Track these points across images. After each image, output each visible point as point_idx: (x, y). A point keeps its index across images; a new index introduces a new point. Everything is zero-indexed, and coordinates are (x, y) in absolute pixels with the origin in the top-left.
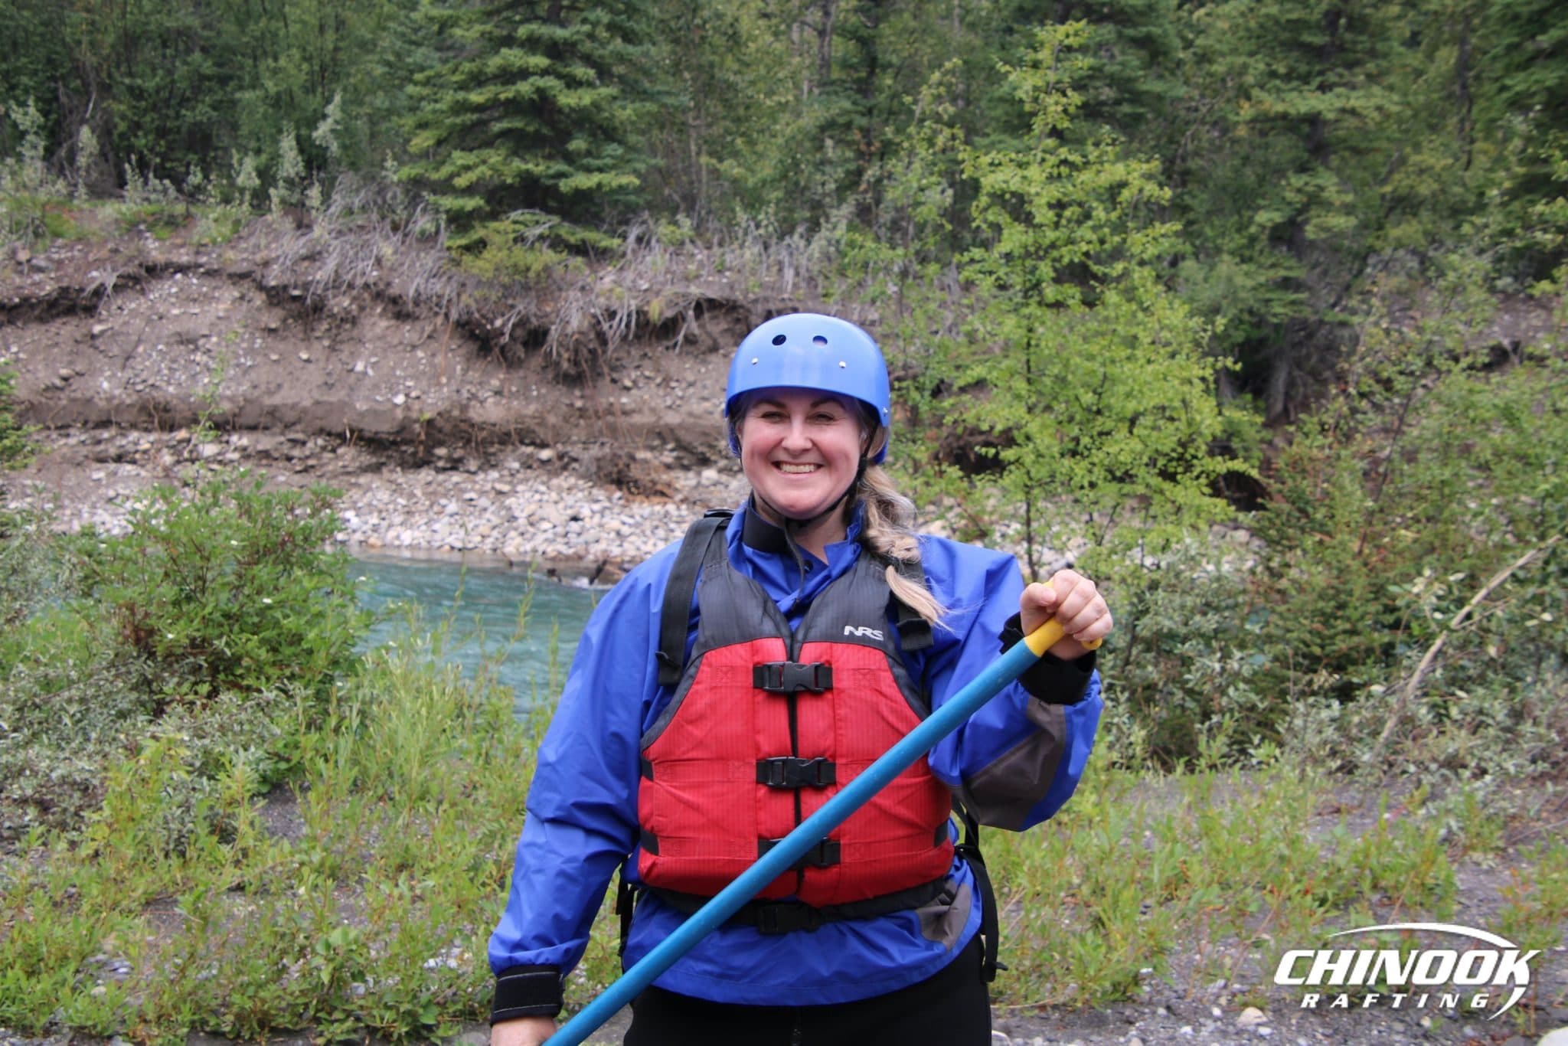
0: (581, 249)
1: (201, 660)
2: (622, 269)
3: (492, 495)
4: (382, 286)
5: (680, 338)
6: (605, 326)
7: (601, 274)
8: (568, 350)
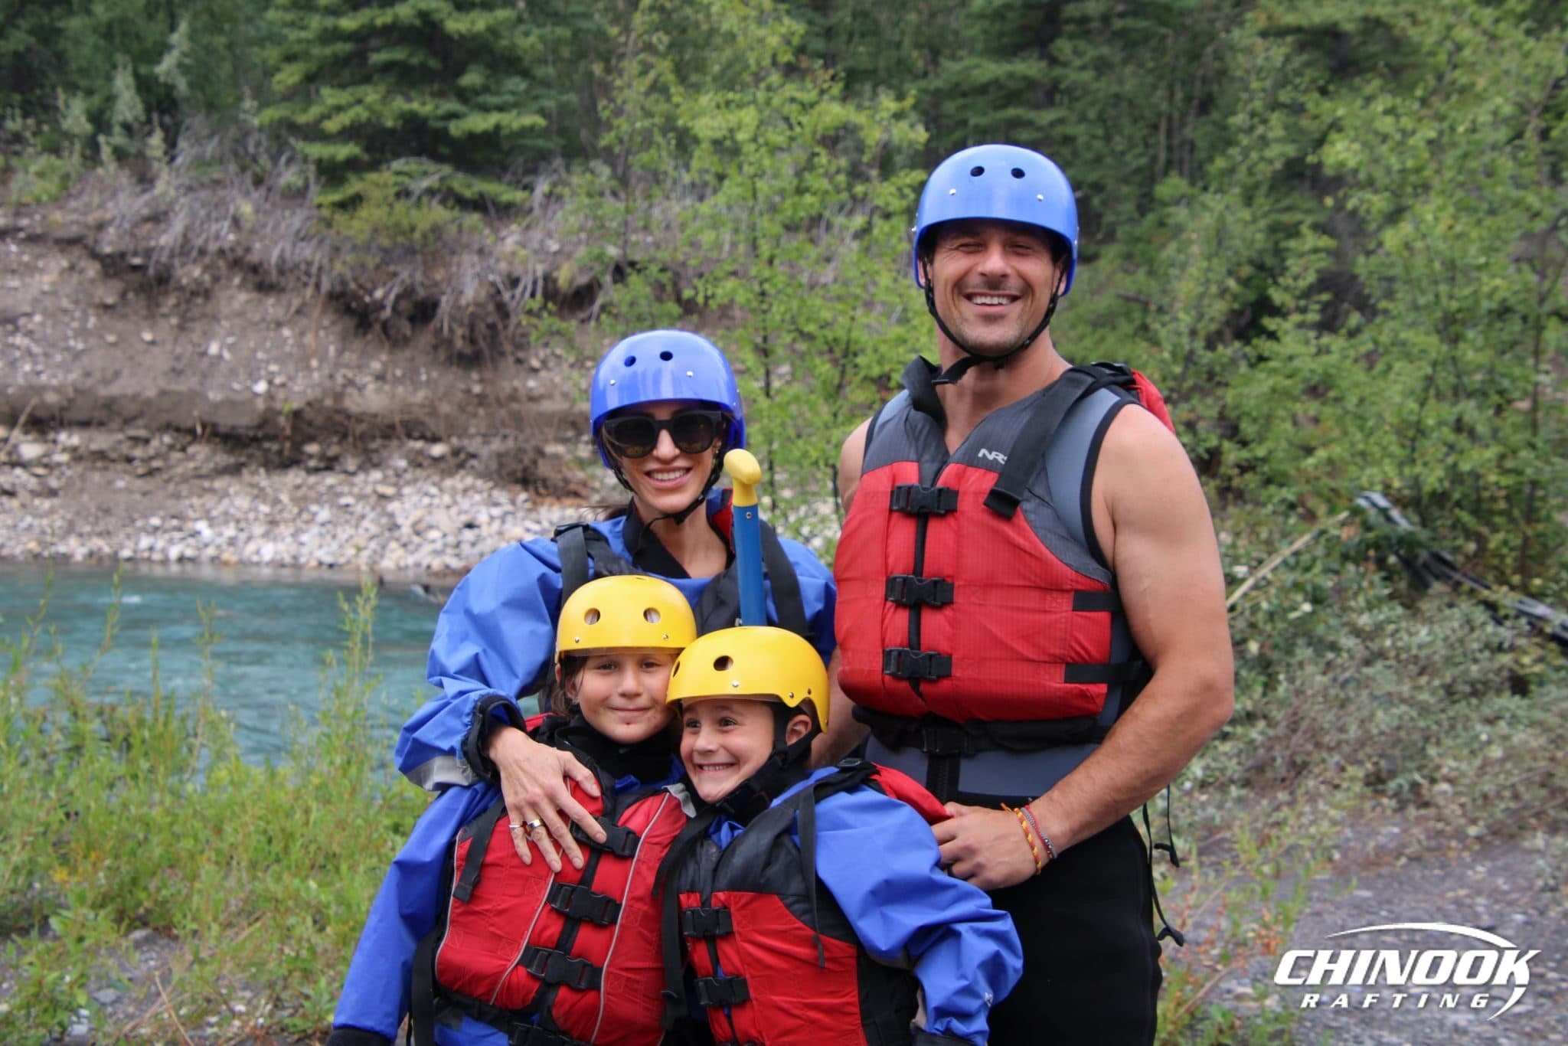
0: (479, 205)
2: (528, 228)
3: (373, 499)
4: (240, 252)
5: (596, 307)
6: (506, 296)
7: (504, 233)
8: (461, 324)
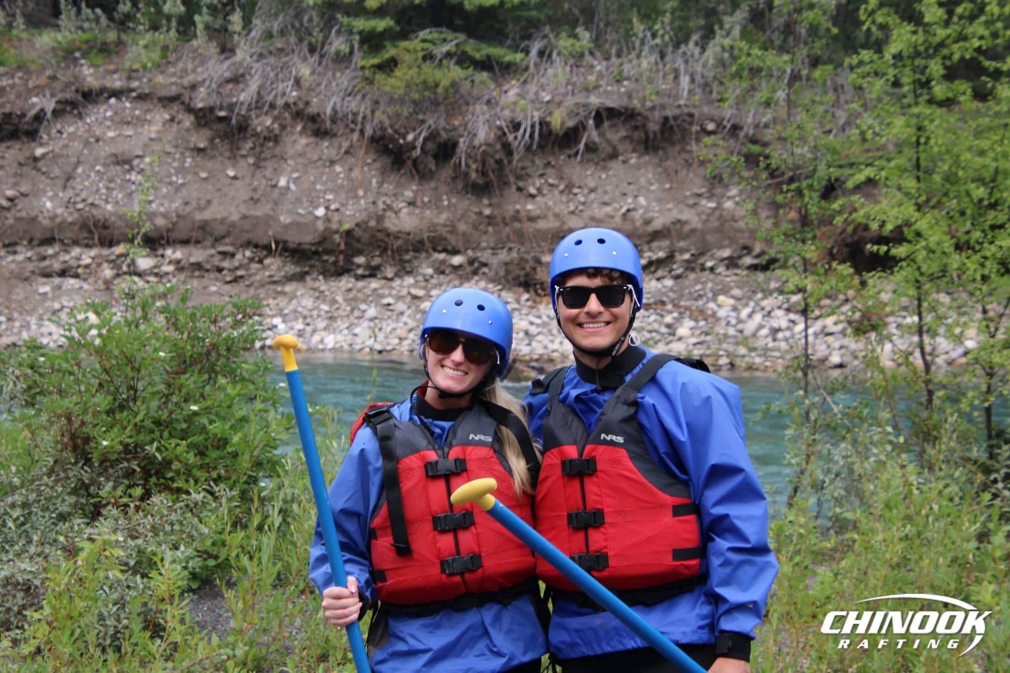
0: (486, 65)
1: (134, 465)
2: (525, 82)
3: (408, 299)
4: (301, 105)
5: (582, 146)
6: (511, 137)
7: (505, 88)
8: (476, 161)
